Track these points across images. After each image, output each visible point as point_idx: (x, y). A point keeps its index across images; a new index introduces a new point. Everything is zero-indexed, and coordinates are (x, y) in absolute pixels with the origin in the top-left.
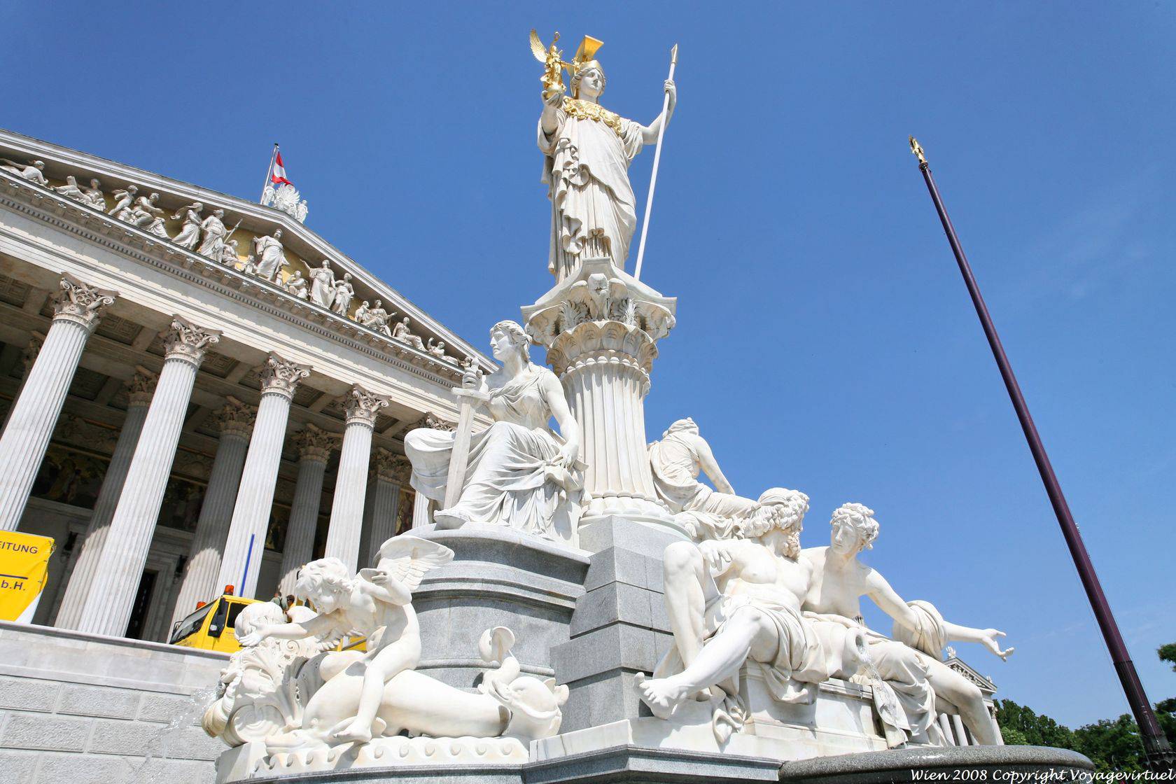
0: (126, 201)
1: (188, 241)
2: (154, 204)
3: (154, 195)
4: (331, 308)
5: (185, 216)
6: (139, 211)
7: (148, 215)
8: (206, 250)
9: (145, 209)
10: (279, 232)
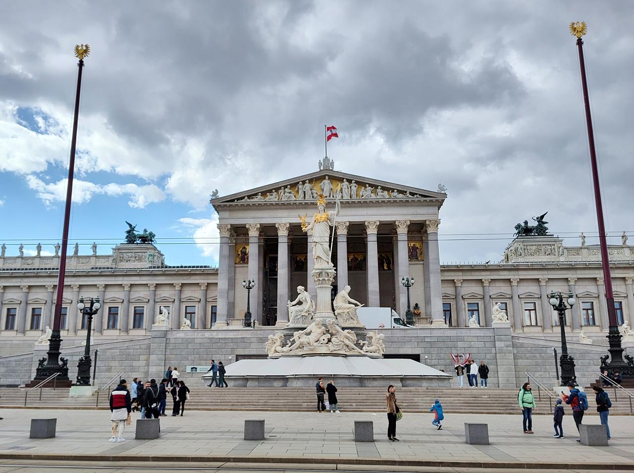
0: (282, 193)
1: (301, 196)
2: (290, 189)
3: (289, 186)
4: (351, 197)
5: (298, 187)
6: (286, 194)
7: (289, 195)
8: (307, 197)
9: (287, 192)
10: (327, 177)
